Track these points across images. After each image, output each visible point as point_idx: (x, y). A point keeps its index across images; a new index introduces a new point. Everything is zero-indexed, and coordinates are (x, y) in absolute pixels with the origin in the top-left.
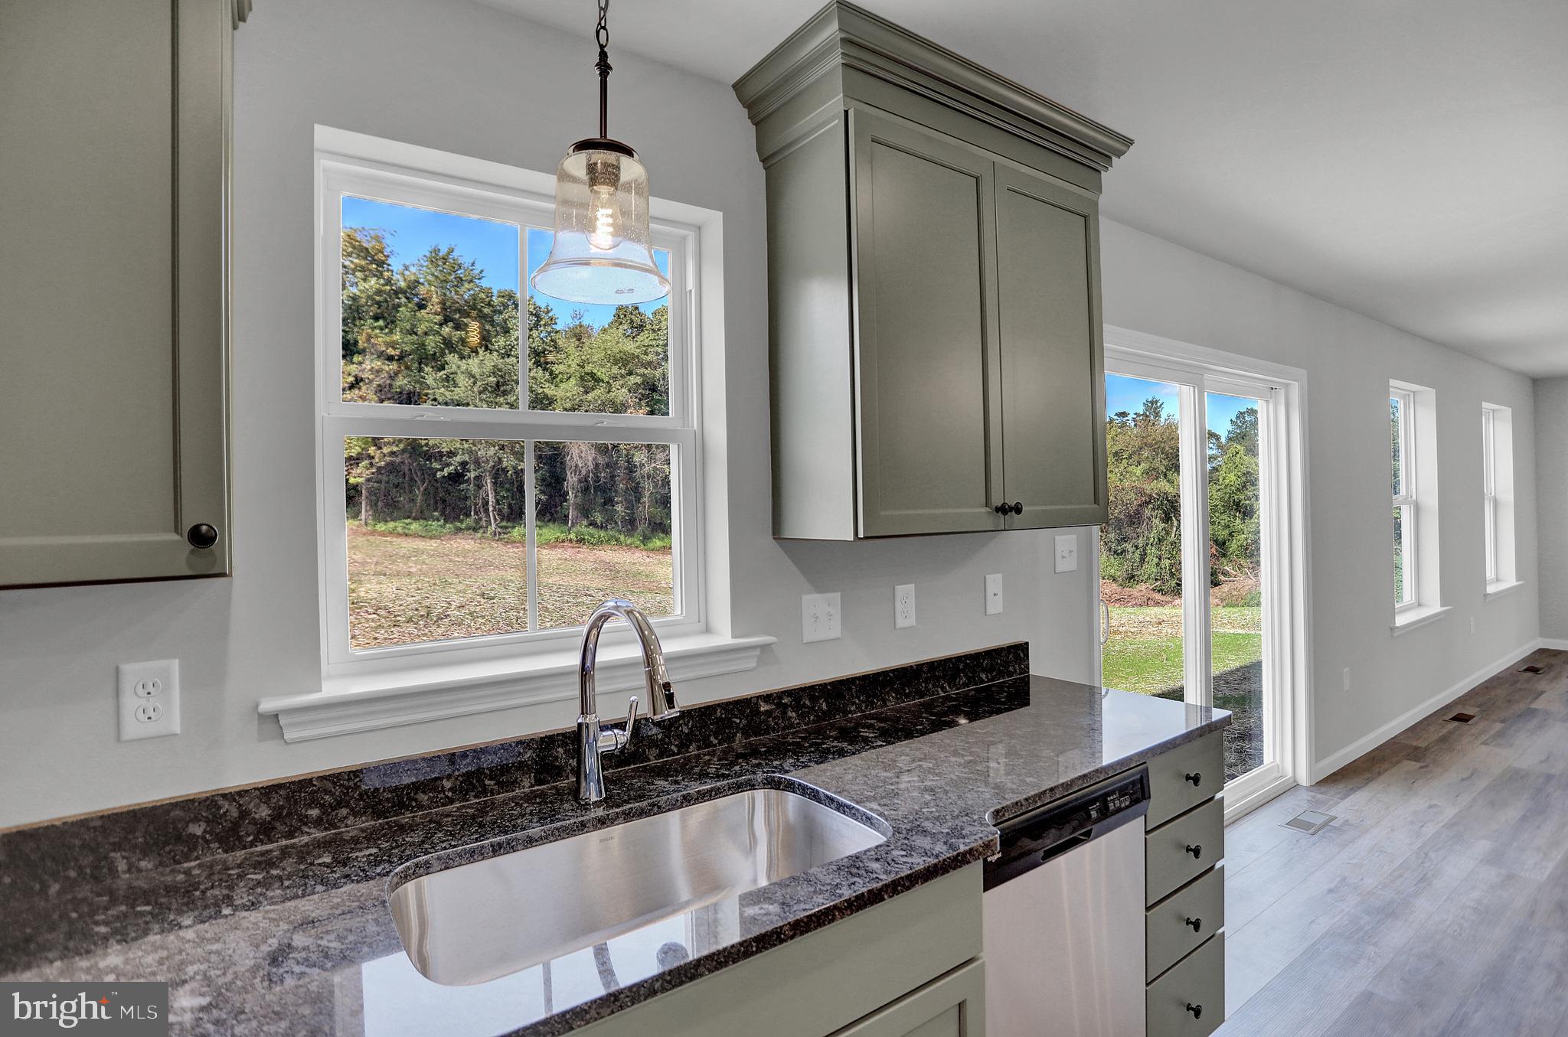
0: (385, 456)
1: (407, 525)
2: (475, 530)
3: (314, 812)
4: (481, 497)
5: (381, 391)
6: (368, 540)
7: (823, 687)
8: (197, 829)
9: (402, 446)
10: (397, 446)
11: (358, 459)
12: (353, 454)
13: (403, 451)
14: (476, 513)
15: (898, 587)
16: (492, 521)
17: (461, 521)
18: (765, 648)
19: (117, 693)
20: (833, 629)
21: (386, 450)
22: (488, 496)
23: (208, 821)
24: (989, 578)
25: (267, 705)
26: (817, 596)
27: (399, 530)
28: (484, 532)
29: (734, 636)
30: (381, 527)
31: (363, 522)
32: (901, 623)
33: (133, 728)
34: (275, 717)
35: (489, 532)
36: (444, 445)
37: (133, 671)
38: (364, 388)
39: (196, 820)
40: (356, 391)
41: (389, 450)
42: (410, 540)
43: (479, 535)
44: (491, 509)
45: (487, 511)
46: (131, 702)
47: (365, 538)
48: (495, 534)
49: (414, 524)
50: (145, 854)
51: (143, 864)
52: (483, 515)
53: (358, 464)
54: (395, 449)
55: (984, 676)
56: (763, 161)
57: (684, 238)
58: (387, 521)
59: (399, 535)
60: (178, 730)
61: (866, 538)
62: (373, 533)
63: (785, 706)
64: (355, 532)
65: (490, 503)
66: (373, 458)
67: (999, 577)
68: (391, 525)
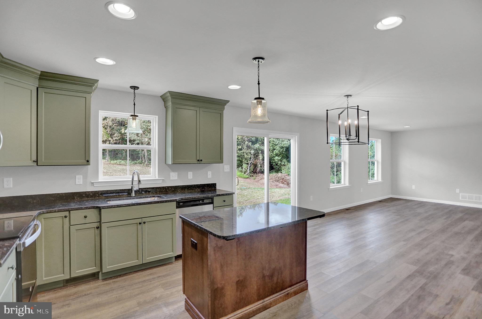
0: (114, 140)
1: (120, 161)
2: (141, 164)
3: (97, 195)
4: (143, 154)
5: (113, 121)
6: (108, 166)
7: (173, 187)
8: (84, 195)
9: (119, 138)
10: (118, 137)
11: (106, 141)
12: (104, 140)
13: (119, 139)
14: (141, 159)
15: (189, 172)
16: (146, 161)
17: (137, 161)
18: (163, 180)
19: (75, 179)
20: (176, 178)
21: (114, 139)
22: (145, 153)
23: (85, 194)
24: (208, 172)
25: (92, 182)
26: (173, 173)
27: (118, 163)
28: (144, 164)
29: (158, 178)
30: (112, 162)
31: (107, 160)
32: (189, 178)
33: (77, 183)
34: (93, 183)
35: (145, 164)
36: (132, 138)
37: (77, 176)
38: (108, 120)
39: (84, 194)
40: (105, 121)
41: (115, 139)
42: (121, 166)
43: (142, 165)
44: (146, 157)
45: (145, 158)
46: (77, 180)
47: (107, 165)
48: (147, 165)
49: (123, 161)
50: (78, 197)
51: (78, 198)
52: (143, 159)
53: (106, 143)
54: (117, 138)
55: (206, 188)
56: (165, 107)
57: (154, 118)
58: (114, 160)
59: (118, 164)
60: (82, 184)
61: (173, 164)
62: (110, 164)
63: (166, 189)
64: (104, 164)
65: (146, 156)
66: (110, 141)
67: (211, 172)
68: (115, 161)
